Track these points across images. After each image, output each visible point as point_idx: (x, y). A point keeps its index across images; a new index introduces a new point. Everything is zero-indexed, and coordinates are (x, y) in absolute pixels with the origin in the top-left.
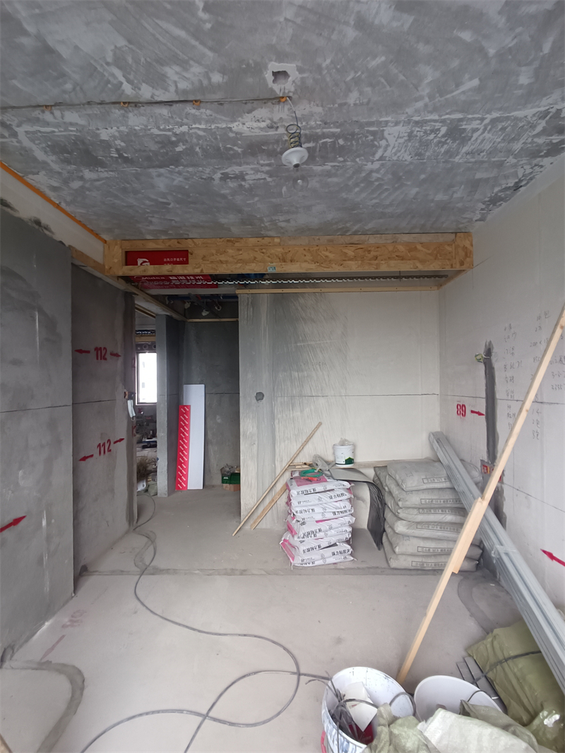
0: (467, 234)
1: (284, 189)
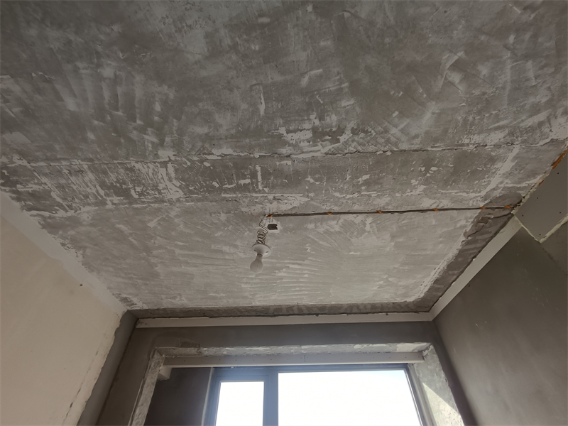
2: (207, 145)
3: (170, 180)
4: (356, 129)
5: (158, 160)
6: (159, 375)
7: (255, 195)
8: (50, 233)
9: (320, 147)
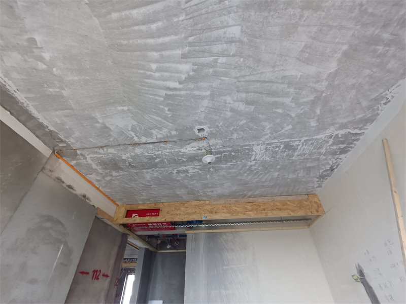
0: (315, 195)
1: (208, 176)
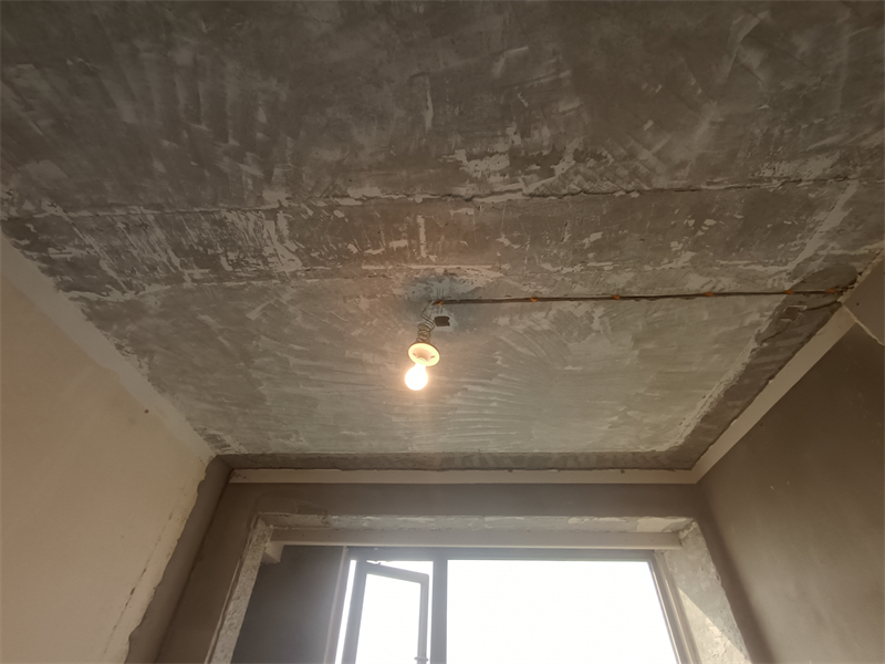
2: (339, 182)
3: (281, 240)
4: (582, 153)
5: (263, 207)
6: (265, 556)
7: (414, 267)
8: (99, 327)
9: (521, 185)
